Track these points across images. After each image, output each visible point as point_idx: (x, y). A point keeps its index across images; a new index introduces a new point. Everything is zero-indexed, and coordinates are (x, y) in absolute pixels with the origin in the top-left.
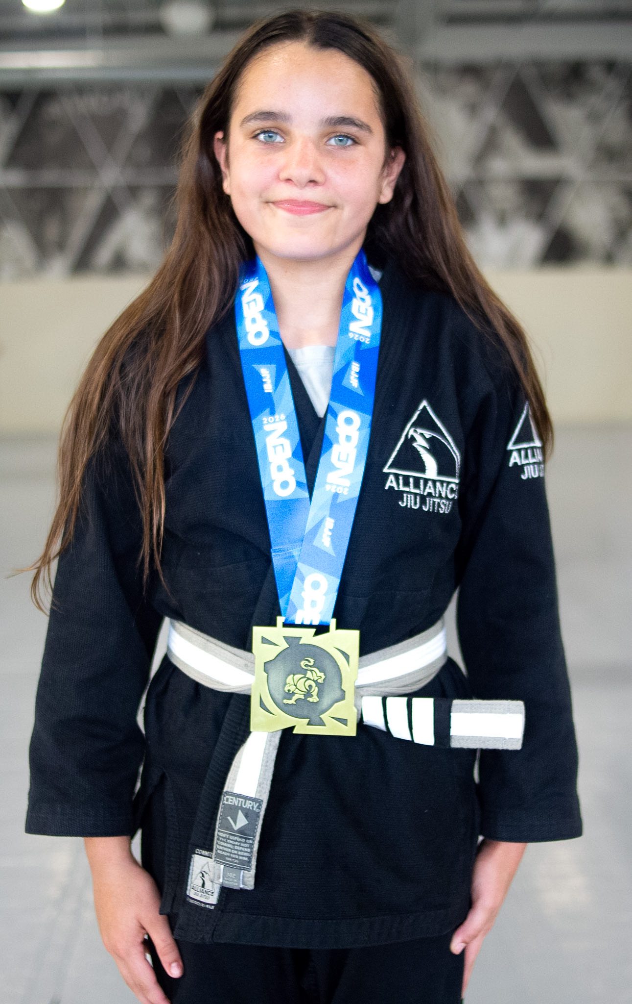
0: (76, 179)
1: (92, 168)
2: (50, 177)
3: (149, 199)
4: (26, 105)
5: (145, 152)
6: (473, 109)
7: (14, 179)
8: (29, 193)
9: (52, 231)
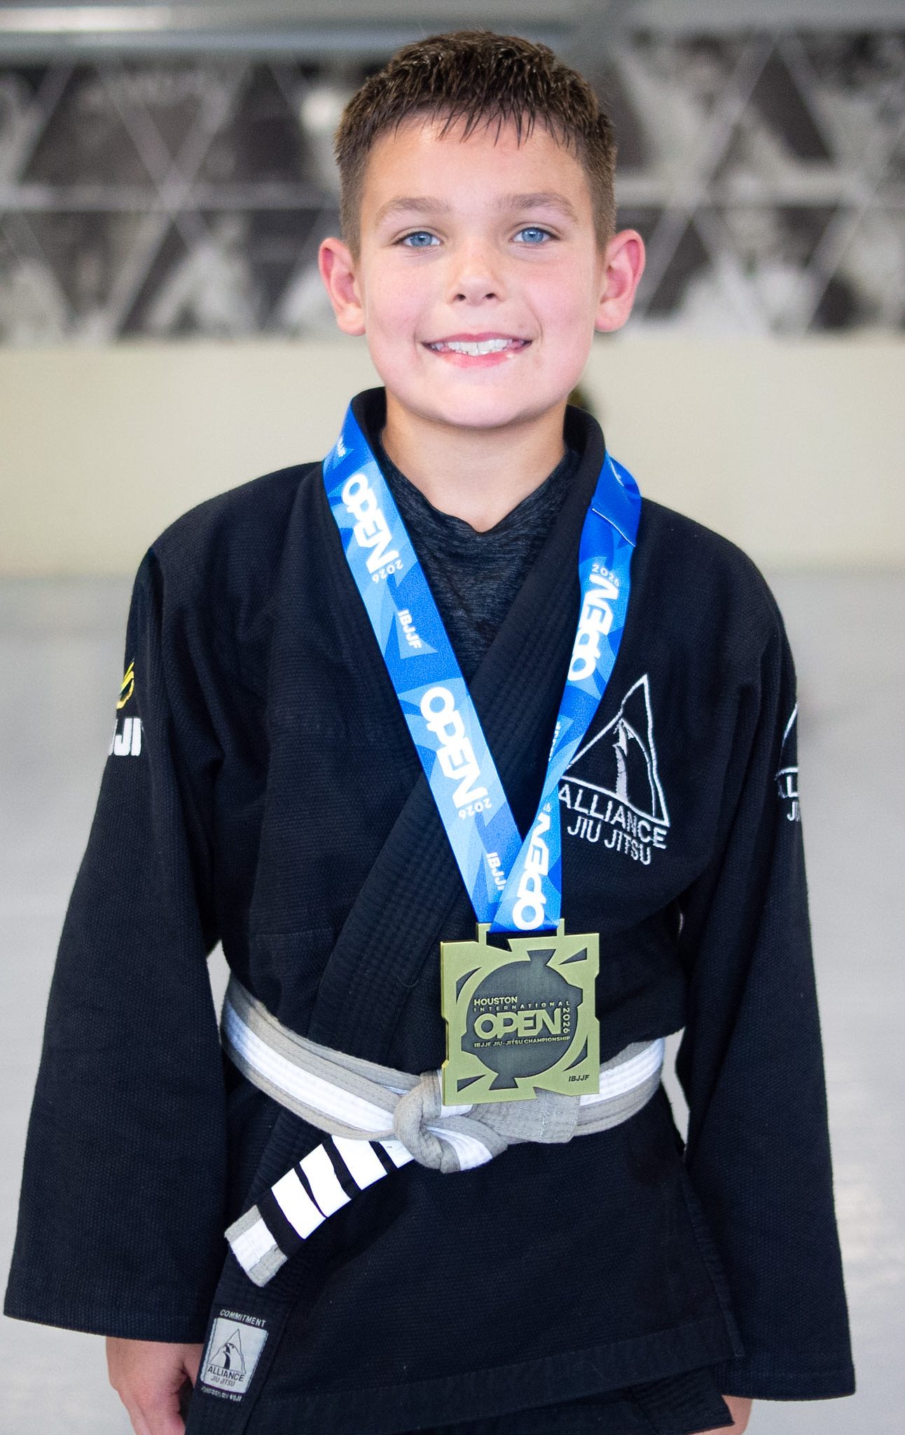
0: (125, 199)
1: (148, 184)
2: (87, 196)
3: (231, 230)
4: (54, 88)
5: (226, 162)
6: (709, 102)
7: (36, 198)
8: (58, 218)
9: (89, 275)
